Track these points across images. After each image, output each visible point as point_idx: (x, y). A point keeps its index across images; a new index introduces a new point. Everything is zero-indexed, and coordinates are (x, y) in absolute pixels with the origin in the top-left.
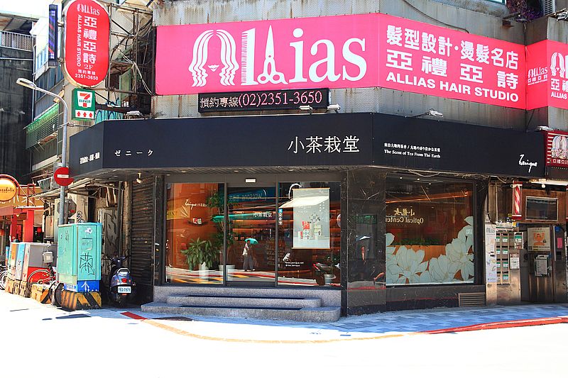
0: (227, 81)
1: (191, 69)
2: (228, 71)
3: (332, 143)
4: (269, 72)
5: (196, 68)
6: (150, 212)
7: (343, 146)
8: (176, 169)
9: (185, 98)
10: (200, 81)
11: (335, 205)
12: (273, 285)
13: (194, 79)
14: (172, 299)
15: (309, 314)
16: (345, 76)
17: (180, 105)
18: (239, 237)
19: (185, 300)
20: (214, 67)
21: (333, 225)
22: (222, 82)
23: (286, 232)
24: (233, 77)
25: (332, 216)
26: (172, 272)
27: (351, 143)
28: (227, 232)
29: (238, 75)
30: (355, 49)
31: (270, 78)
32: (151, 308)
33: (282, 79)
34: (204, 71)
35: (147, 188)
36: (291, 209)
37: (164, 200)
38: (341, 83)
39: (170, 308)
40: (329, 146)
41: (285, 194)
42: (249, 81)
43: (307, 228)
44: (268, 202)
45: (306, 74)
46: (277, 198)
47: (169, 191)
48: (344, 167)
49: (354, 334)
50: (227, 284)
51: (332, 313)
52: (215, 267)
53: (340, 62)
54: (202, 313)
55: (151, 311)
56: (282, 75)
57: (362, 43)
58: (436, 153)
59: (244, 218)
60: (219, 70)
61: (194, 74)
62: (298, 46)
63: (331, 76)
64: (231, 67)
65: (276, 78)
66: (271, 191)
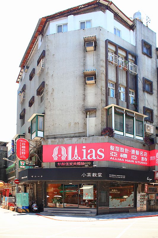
0: (63, 159)
1: (53, 156)
2: (64, 157)
3: (94, 175)
4: (76, 157)
5: (54, 156)
6: (42, 190)
7: (97, 175)
8: (49, 180)
9: (51, 163)
10: (56, 159)
11: (95, 189)
12: (78, 208)
13: (54, 158)
14: (48, 211)
15: (88, 215)
16: (98, 158)
17: (50, 165)
18: (68, 196)
19: (52, 211)
20: (60, 156)
21: (94, 193)
22: (62, 159)
23: (81, 195)
24: (65, 158)
25: (94, 192)
26: (49, 204)
27: (100, 175)
28: (64, 195)
29: (67, 157)
30: (101, 151)
31: (76, 158)
32: (43, 213)
33: (80, 158)
34: (57, 156)
35: (41, 185)
36: (82, 190)
37: (46, 187)
38: (97, 160)
39: (48, 213)
40: (93, 175)
41: (81, 186)
42: (70, 159)
43: (87, 195)
44: (75, 188)
45: (86, 157)
46: (78, 187)
47: (47, 185)
48: (98, 180)
49: (100, 219)
50: (64, 208)
51: (94, 214)
52: (61, 203)
53: (96, 154)
54: (57, 214)
55: (43, 214)
56: (79, 158)
57: (103, 150)
58: (124, 177)
59: (69, 192)
60: (61, 156)
61: (54, 157)
62: (84, 151)
63: (94, 158)
64: (65, 155)
65: (78, 158)
66: (77, 186)
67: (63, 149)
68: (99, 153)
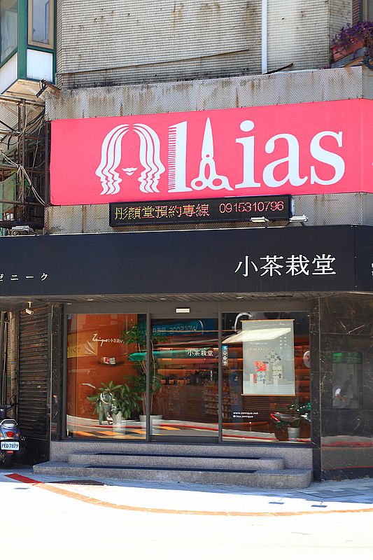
0: (148, 186)
1: (98, 173)
2: (150, 175)
3: (297, 265)
4: (207, 175)
5: (106, 172)
6: (45, 349)
7: (312, 267)
8: (80, 297)
9: (91, 210)
10: (112, 186)
11: (301, 339)
12: (216, 441)
13: (104, 185)
14: (75, 458)
15: (268, 478)
16: (314, 179)
17: (84, 217)
18: (167, 379)
19: (93, 459)
20: (130, 171)
21: (299, 364)
22: (142, 188)
23: (236, 372)
24: (156, 183)
25: (298, 354)
26: (75, 423)
27: (325, 264)
28: (152, 373)
29: (165, 180)
30: (328, 144)
31: (208, 183)
32: (47, 469)
33: (225, 184)
34: (117, 175)
35: (40, 320)
36: (240, 345)
37: (63, 333)
38: (308, 189)
39: (73, 470)
40: (292, 268)
41: (231, 324)
42: (179, 186)
43: (261, 369)
44: (206, 336)
45: (258, 177)
46: (220, 331)
47: (69, 322)
48: (314, 293)
49: (332, 505)
50: (151, 439)
51: (301, 478)
52: (135, 416)
53: (306, 161)
54: (117, 476)
55: (47, 473)
56: (225, 180)
57: (339, 137)
59: (174, 356)
60: (137, 174)
61: (103, 179)
62: (248, 144)
63: (295, 179)
64: (155, 169)
65: (217, 182)
66: (210, 323)
67: (148, 137)
68: (317, 152)
